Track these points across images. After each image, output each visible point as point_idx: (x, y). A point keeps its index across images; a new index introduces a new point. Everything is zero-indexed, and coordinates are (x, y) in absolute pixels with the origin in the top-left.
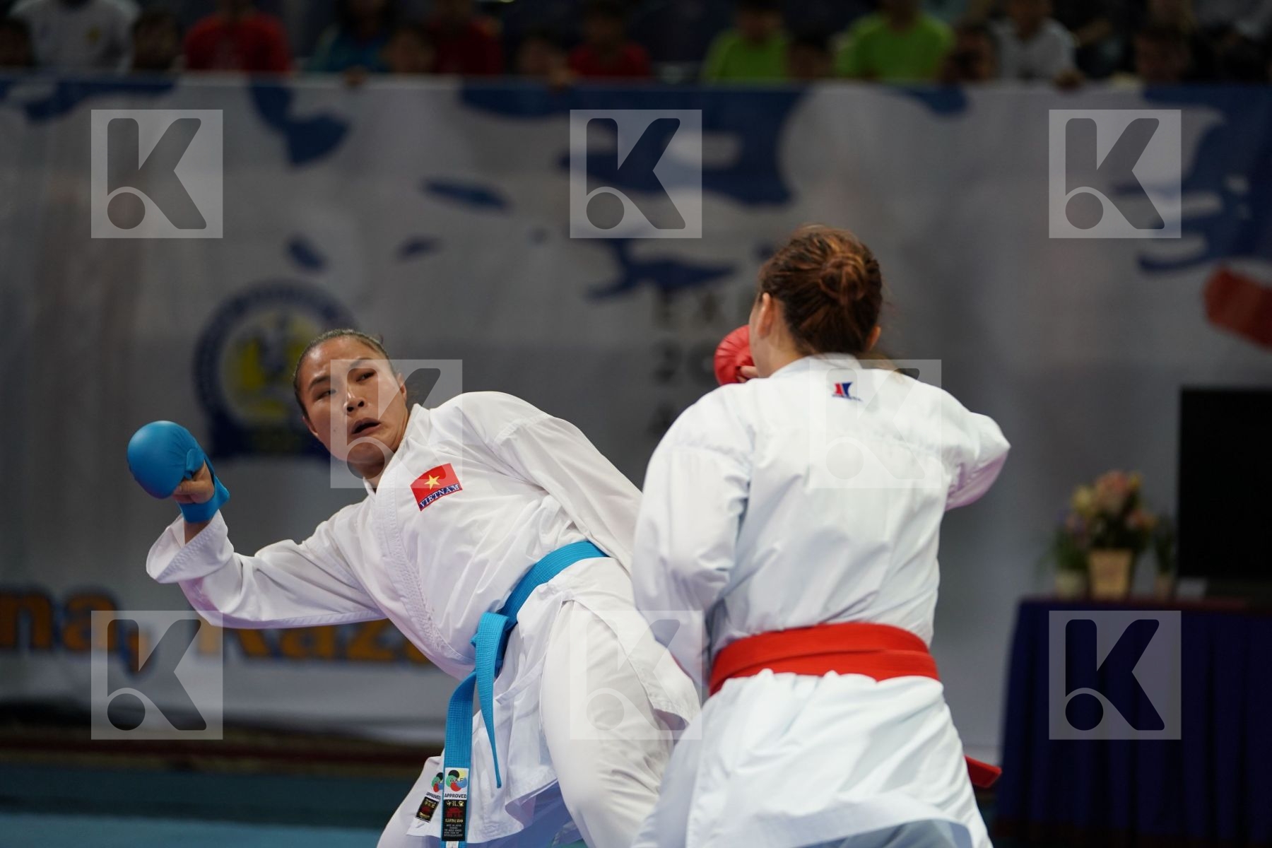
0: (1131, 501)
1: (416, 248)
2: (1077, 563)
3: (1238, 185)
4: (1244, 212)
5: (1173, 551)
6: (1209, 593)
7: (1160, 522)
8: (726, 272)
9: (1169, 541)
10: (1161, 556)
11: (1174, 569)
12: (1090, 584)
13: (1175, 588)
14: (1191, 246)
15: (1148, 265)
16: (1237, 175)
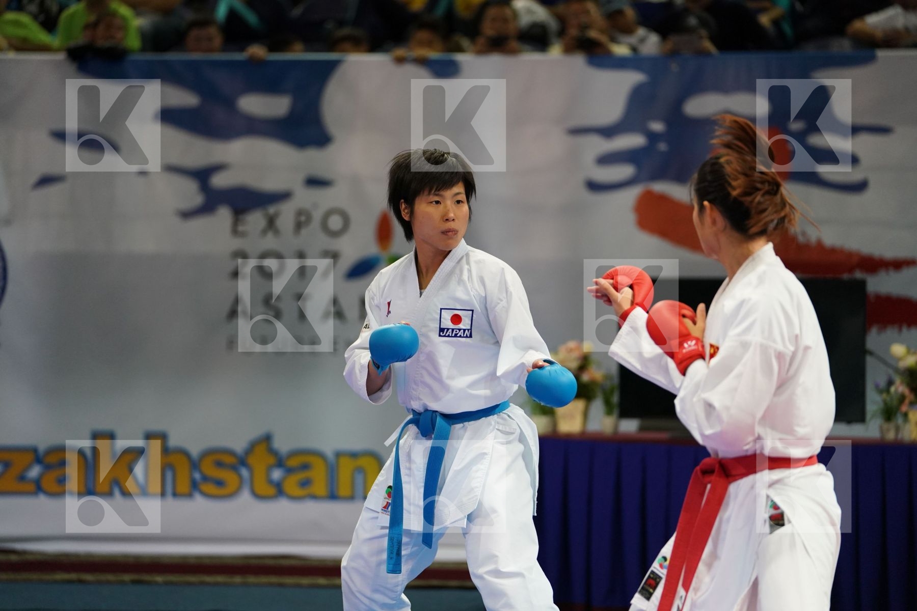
0: (584, 362)
1: (46, 181)
2: (547, 411)
3: (657, 126)
4: (662, 147)
5: (615, 399)
6: (642, 429)
7: (607, 377)
8: (283, 196)
9: (612, 391)
10: (608, 403)
11: (616, 412)
12: (555, 424)
13: (616, 427)
14: (625, 171)
15: (594, 186)
16: (655, 118)
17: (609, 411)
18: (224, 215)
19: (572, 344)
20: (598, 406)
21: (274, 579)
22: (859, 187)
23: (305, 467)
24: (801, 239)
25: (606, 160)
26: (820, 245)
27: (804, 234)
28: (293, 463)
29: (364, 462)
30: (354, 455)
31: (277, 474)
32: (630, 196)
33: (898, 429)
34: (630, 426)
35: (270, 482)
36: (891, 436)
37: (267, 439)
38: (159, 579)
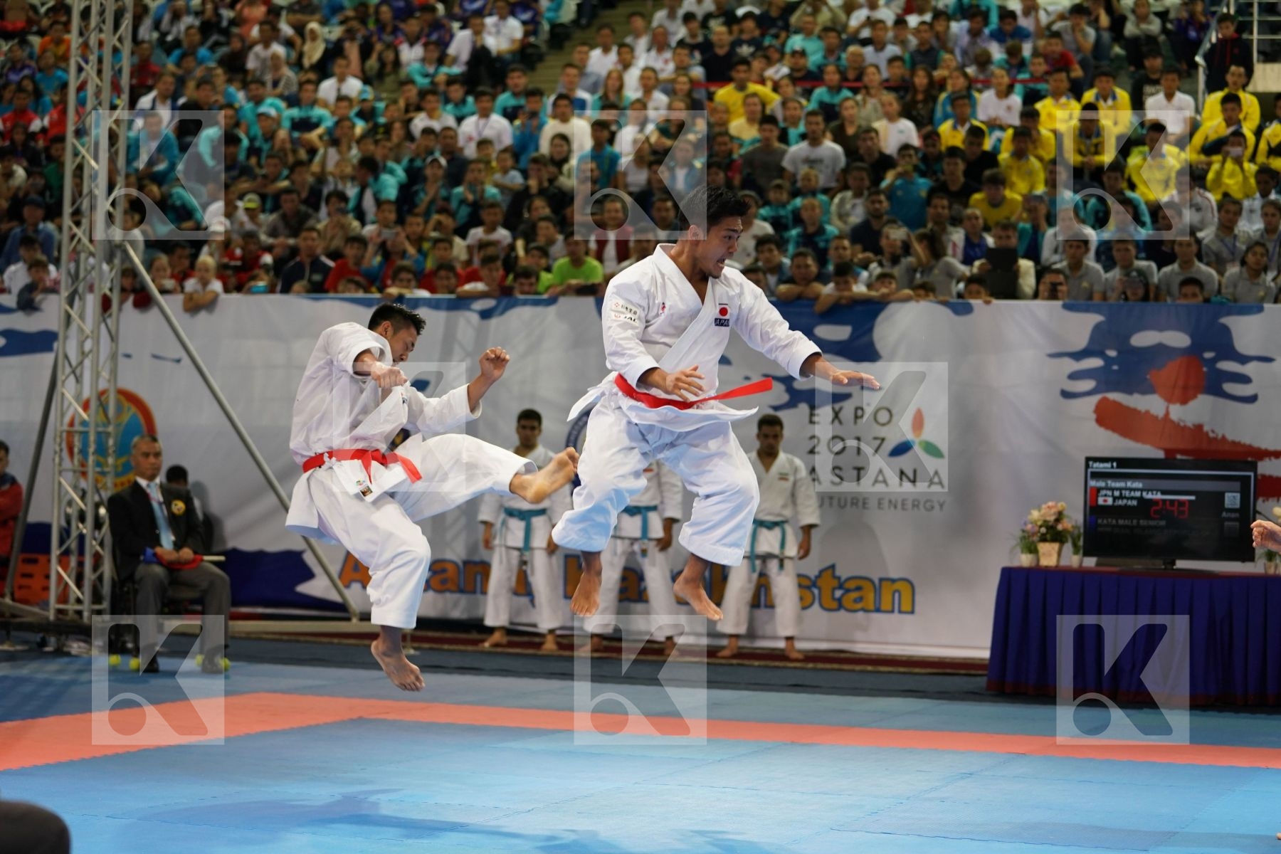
0: (1060, 517)
2: (1032, 549)
3: (1112, 353)
5: (1081, 543)
6: (1098, 564)
7: (1075, 527)
9: (1079, 537)
10: (1075, 545)
11: (1081, 552)
12: (1038, 560)
13: (1081, 562)
14: (1089, 385)
15: (1066, 395)
16: (1111, 348)
17: (1076, 552)
18: (803, 408)
19: (1050, 504)
20: (1068, 547)
21: (836, 666)
22: (1252, 399)
23: (859, 589)
24: (1211, 435)
25: (1074, 376)
26: (1224, 438)
27: (1213, 431)
28: (852, 585)
29: (898, 586)
30: (893, 581)
31: (838, 593)
32: (1095, 399)
33: (1276, 567)
34: (1090, 562)
35: (834, 599)
36: (1271, 571)
37: (833, 567)
38: (756, 663)
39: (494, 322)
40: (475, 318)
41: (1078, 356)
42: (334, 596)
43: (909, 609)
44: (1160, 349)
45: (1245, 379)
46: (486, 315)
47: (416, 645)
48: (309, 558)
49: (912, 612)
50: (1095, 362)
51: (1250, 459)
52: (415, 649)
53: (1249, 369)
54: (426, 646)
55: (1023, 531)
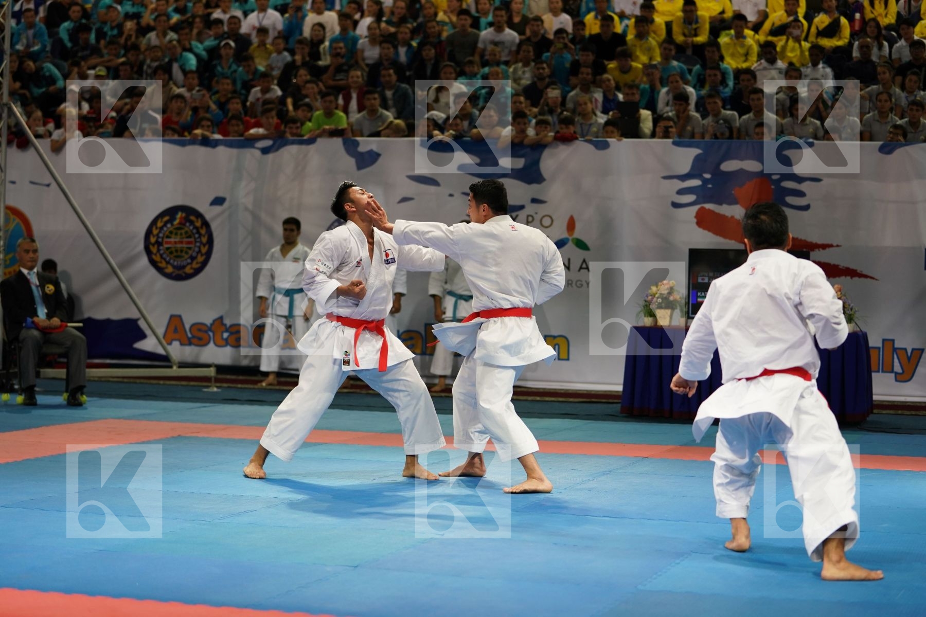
0: (671, 291)
1: (404, 200)
2: (651, 314)
3: (708, 176)
4: (710, 186)
7: (681, 298)
8: (522, 207)
10: (682, 311)
11: (686, 316)
12: (656, 321)
14: (691, 198)
15: (676, 205)
16: (707, 172)
17: (683, 315)
19: (665, 282)
20: (677, 312)
22: (806, 208)
25: (681, 192)
29: (558, 340)
30: (554, 337)
32: (696, 208)
39: (270, 156)
40: (257, 153)
41: (683, 178)
42: (161, 351)
43: (566, 357)
44: (741, 172)
45: (801, 194)
46: (265, 151)
47: (218, 385)
48: (142, 324)
49: (568, 359)
50: (696, 182)
51: (805, 250)
52: (217, 387)
53: (803, 187)
54: (225, 385)
55: (646, 301)
